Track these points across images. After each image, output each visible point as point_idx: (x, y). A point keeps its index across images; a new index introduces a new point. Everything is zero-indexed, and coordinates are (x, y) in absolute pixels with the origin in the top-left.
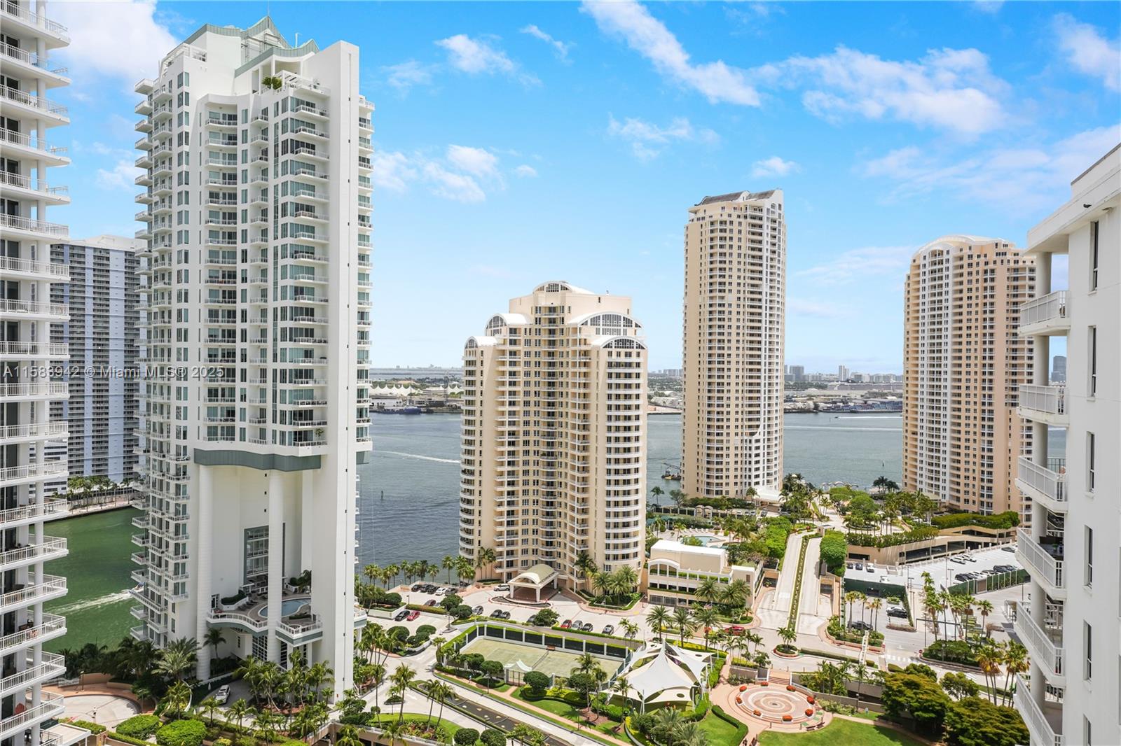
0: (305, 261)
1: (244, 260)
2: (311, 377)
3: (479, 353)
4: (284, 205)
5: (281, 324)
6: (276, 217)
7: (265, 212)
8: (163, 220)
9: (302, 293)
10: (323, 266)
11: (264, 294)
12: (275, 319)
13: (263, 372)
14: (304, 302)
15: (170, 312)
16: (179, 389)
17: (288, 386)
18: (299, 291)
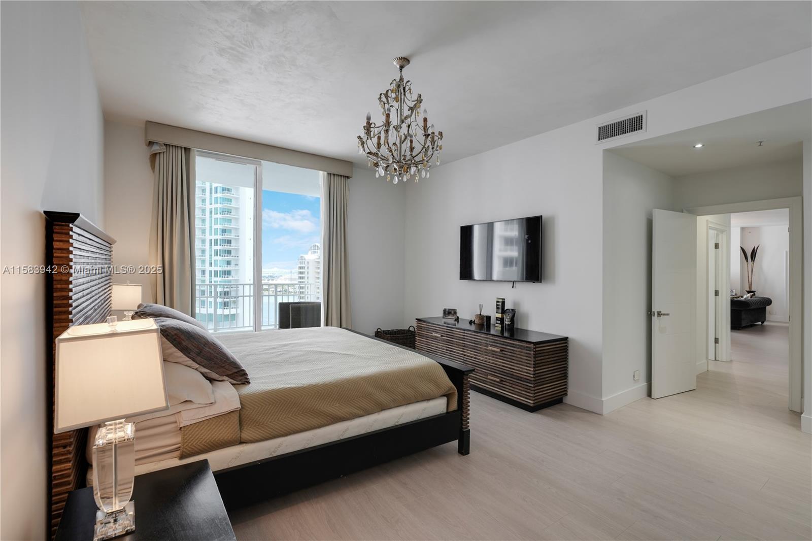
2: (230, 275)
3: (306, 263)
10: (236, 218)
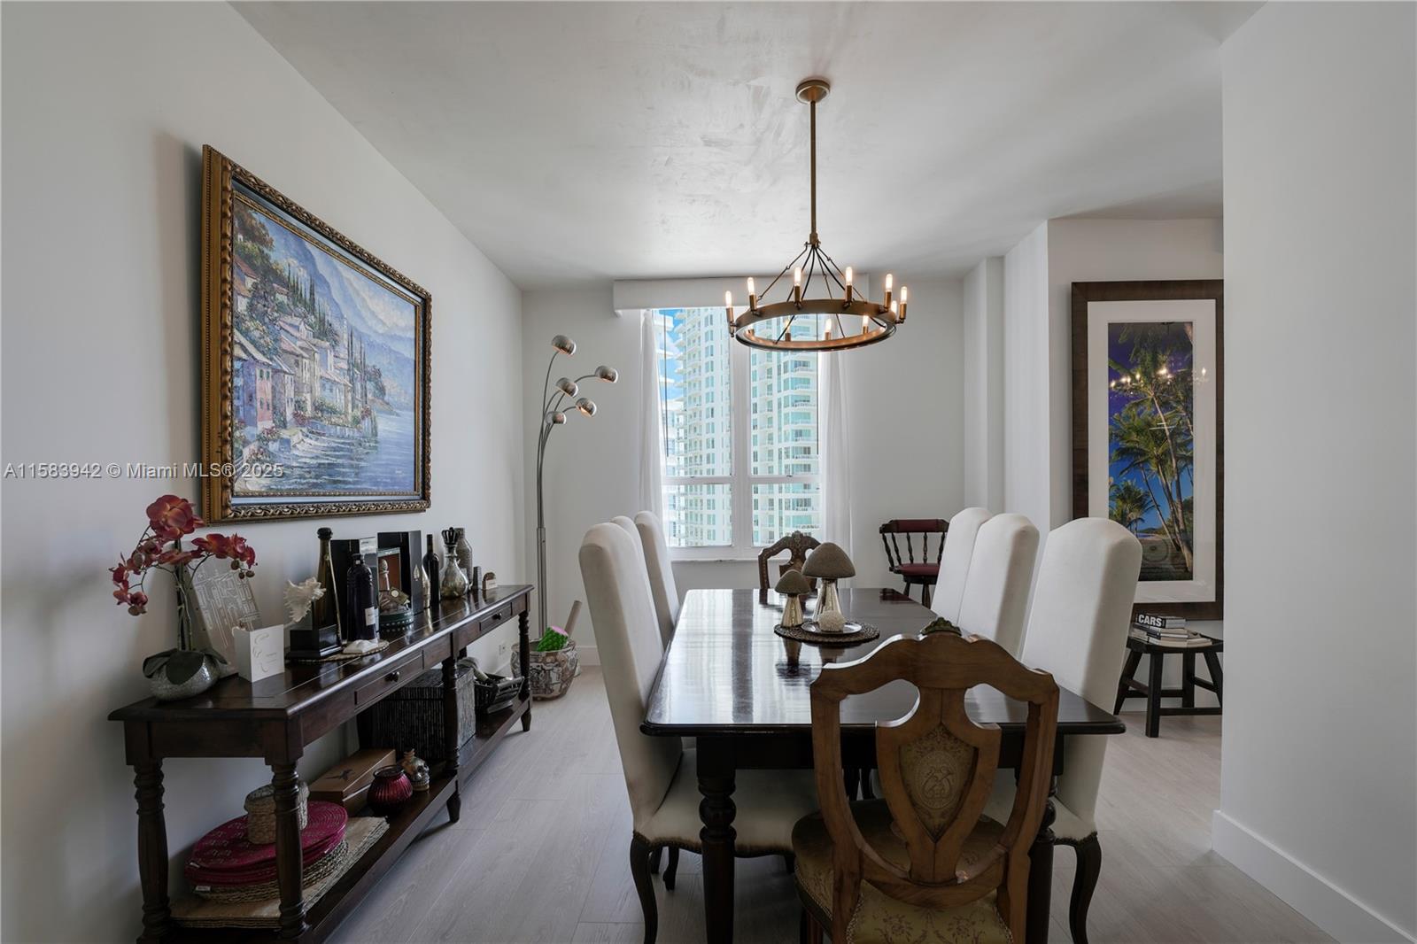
0: (801, 409)
1: (755, 412)
4: (786, 364)
5: (785, 462)
6: (779, 374)
7: (770, 371)
8: (695, 385)
9: (801, 435)
11: (770, 438)
12: (780, 458)
13: (771, 502)
14: (802, 443)
15: (701, 457)
16: (709, 516)
17: (792, 513)
18: (799, 434)
